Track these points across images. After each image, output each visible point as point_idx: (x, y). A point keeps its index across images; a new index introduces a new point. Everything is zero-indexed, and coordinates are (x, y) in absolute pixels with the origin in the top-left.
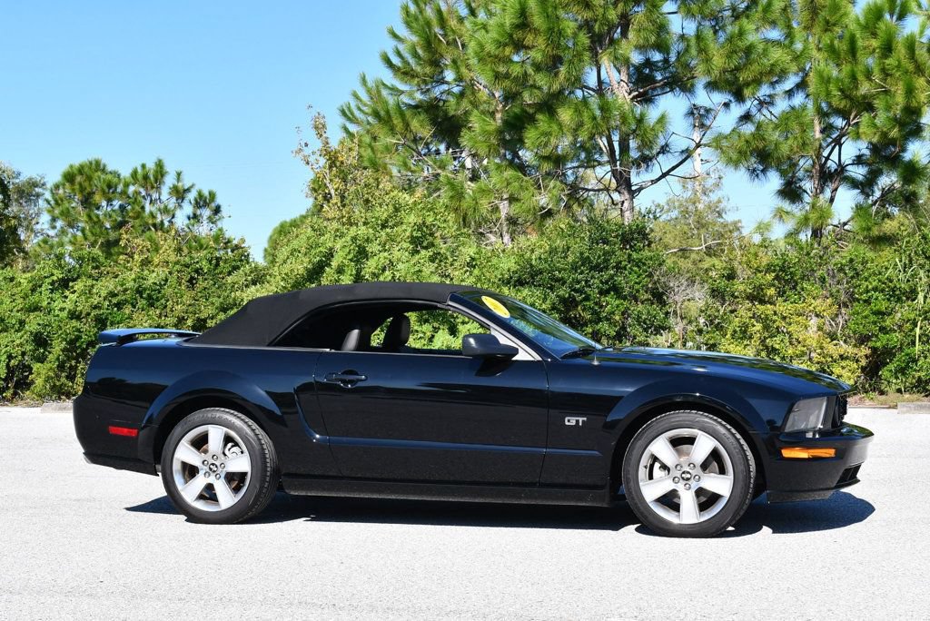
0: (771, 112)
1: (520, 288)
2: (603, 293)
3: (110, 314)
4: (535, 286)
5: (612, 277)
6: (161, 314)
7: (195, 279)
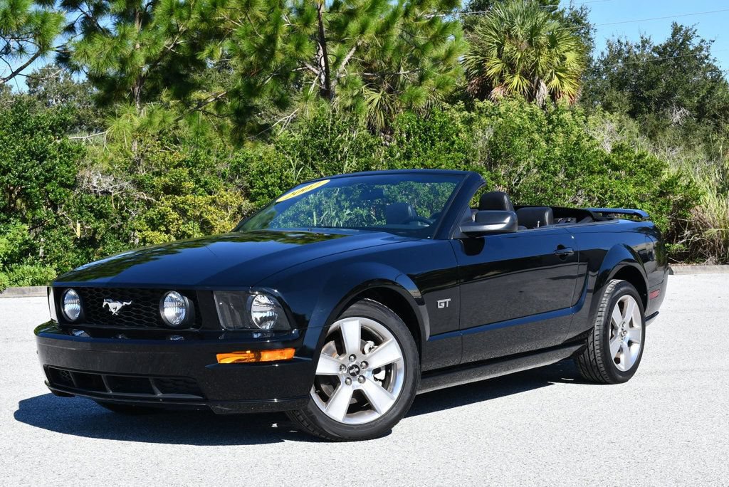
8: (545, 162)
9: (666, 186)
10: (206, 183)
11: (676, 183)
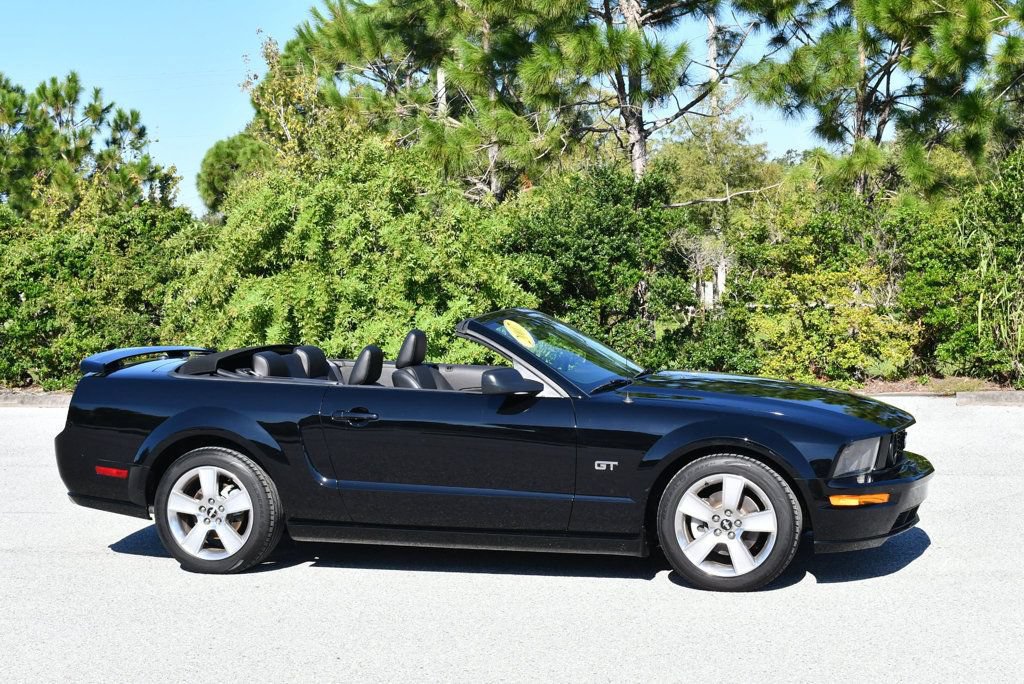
0: (808, 36)
1: (516, 255)
2: (614, 260)
3: (26, 285)
4: (533, 252)
5: (624, 243)
6: (86, 285)
7: (126, 242)
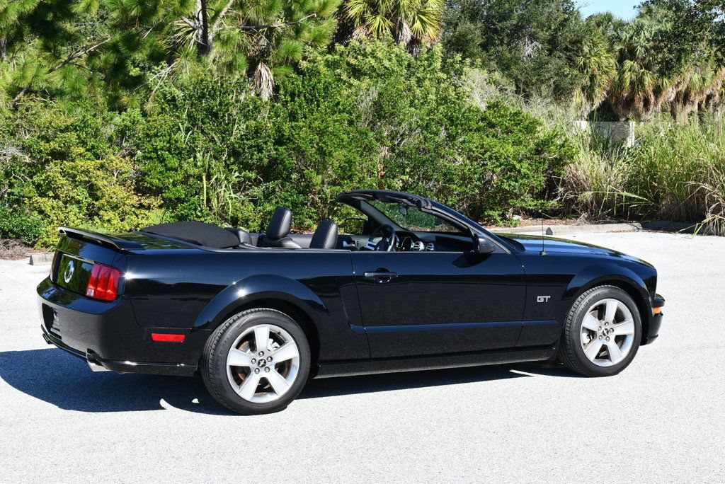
8: (427, 124)
9: (542, 144)
10: (93, 147)
11: (552, 142)
